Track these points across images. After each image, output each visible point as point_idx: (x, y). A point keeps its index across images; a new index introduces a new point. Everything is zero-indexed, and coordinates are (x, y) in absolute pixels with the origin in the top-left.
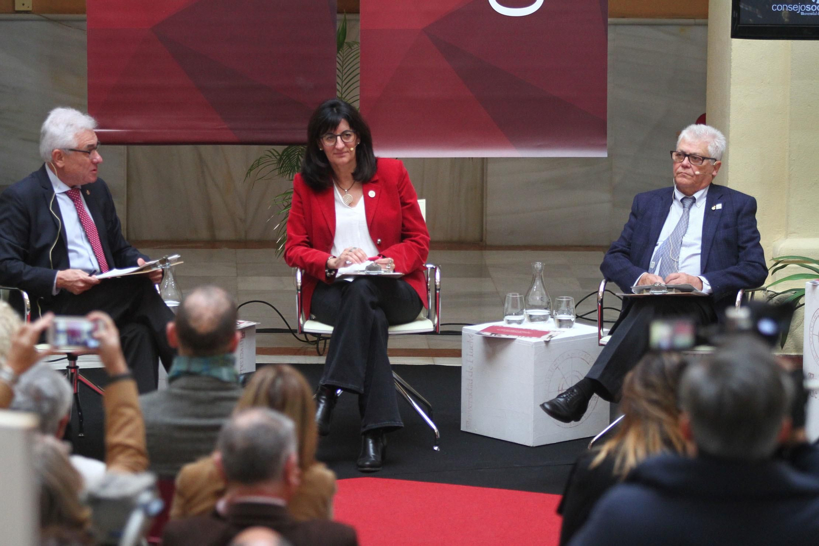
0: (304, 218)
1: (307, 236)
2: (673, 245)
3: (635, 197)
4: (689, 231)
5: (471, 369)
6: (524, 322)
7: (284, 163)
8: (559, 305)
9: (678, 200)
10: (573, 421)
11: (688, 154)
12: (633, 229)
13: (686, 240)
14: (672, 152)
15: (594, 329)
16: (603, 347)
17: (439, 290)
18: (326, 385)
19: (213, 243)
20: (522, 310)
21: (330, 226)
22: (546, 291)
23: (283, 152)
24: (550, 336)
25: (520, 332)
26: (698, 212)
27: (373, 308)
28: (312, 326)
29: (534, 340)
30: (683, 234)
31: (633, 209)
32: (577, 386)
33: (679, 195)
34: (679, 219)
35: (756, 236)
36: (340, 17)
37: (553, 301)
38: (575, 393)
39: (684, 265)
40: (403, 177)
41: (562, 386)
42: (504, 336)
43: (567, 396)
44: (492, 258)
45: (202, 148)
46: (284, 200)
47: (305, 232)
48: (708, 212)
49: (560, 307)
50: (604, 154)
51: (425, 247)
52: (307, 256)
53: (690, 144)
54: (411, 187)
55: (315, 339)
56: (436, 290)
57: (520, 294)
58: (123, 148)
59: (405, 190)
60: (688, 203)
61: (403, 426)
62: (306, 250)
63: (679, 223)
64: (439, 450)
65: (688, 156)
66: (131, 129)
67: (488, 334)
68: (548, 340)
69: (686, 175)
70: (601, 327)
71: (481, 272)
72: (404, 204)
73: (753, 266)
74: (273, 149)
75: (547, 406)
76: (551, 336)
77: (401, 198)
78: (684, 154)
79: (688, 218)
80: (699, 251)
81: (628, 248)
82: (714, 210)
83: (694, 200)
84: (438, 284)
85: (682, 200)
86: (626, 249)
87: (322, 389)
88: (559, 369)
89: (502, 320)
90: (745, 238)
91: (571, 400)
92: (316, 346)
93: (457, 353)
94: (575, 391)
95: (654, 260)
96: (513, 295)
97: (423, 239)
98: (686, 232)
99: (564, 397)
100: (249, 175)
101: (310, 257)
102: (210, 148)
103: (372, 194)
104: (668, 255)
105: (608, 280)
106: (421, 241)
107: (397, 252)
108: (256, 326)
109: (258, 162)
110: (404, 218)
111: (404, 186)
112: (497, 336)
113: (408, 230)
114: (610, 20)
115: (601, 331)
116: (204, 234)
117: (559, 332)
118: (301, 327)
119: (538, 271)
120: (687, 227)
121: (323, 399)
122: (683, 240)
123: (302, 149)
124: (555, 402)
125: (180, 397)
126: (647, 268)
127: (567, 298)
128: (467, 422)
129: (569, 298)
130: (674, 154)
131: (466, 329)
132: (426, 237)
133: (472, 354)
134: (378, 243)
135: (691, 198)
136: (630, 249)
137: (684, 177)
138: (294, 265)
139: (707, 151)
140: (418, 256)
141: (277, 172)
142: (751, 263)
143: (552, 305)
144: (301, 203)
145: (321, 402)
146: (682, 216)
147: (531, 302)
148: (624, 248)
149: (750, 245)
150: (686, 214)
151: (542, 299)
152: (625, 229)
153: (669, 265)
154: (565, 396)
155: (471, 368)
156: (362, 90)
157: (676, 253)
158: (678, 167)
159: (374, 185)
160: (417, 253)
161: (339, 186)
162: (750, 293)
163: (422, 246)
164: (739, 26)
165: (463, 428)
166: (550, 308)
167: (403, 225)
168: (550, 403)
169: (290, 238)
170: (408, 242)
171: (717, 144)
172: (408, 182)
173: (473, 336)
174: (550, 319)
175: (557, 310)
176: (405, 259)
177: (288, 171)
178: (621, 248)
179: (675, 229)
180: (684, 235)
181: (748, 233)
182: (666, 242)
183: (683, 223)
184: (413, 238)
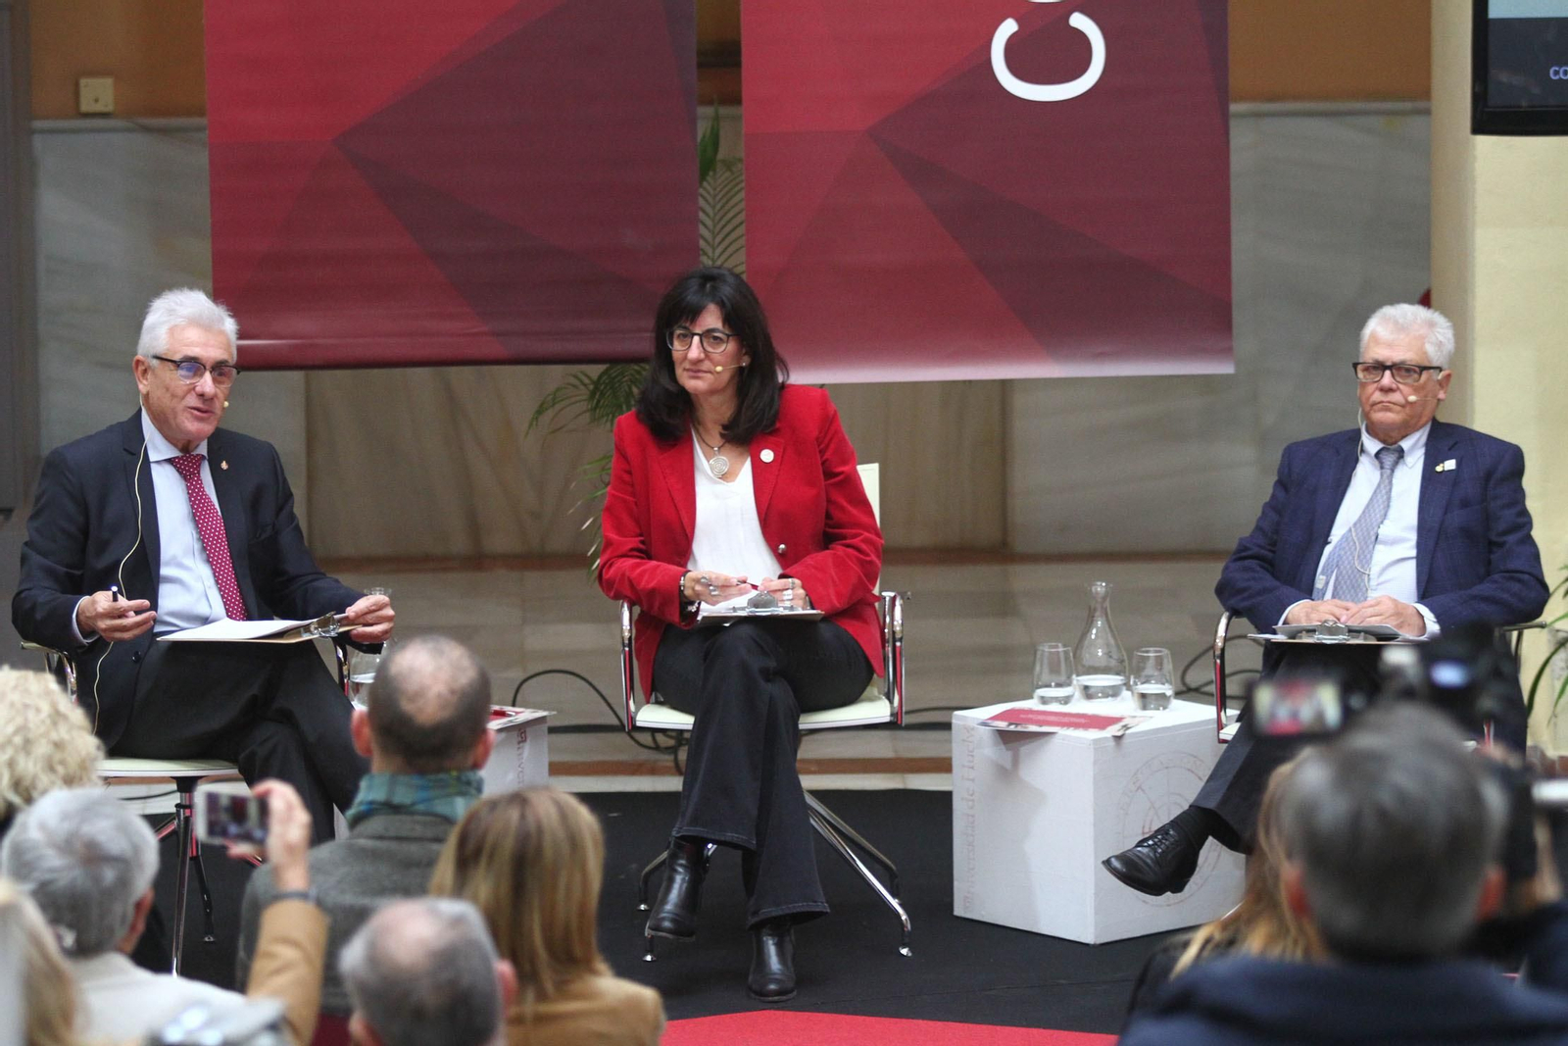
0: (636, 503)
1: (642, 538)
2: (1360, 543)
3: (1285, 449)
4: (1392, 513)
5: (972, 795)
6: (1073, 701)
7: (602, 397)
8: (1141, 665)
9: (1368, 454)
10: (1169, 893)
11: (1389, 364)
12: (1279, 512)
13: (1386, 530)
14: (1355, 365)
15: (1209, 712)
16: (1226, 745)
17: (901, 640)
18: (683, 838)
19: (477, 561)
20: (1069, 677)
21: (685, 520)
22: (1114, 636)
23: (600, 377)
24: (1124, 726)
25: (1066, 720)
26: (1409, 478)
27: (768, 680)
28: (655, 716)
29: (1093, 734)
30: (1380, 520)
31: (1280, 472)
32: (1174, 823)
33: (1371, 445)
34: (1372, 491)
35: (1524, 522)
36: (705, 111)
37: (1130, 658)
38: (1171, 836)
39: (1382, 579)
40: (829, 421)
41: (1151, 824)
42: (1033, 728)
43: (1155, 844)
44: (1025, 578)
45: (453, 371)
46: (603, 469)
47: (638, 531)
48: (1429, 477)
49: (1144, 668)
50: (1225, 368)
51: (874, 558)
52: (641, 575)
53: (1390, 345)
54: (843, 440)
55: (671, 742)
56: (894, 641)
57: (1065, 646)
58: (296, 377)
59: (832, 446)
60: (1389, 459)
61: (829, 910)
62: (638, 565)
63: (1371, 499)
64: (910, 954)
65: (1390, 368)
66: (301, 338)
67: (1002, 725)
68: (1119, 734)
69: (1391, 405)
70: (1222, 706)
71: (1004, 606)
72: (829, 474)
73: (1519, 581)
74: (582, 372)
75: (1116, 864)
76: (1126, 727)
77: (823, 464)
78: (1380, 367)
79: (1390, 489)
80: (1414, 553)
81: (1270, 551)
82: (1441, 472)
83: (1401, 454)
84: (898, 629)
85: (1377, 455)
86: (1266, 553)
87: (678, 846)
88: (1143, 790)
89: (1029, 696)
90: (1502, 526)
91: (1163, 852)
92: (672, 757)
93: (943, 765)
94: (1171, 832)
95: (1322, 573)
96: (1051, 647)
97: (867, 541)
98: (1385, 515)
99: (1149, 846)
100: (535, 423)
101: (646, 578)
102: (467, 371)
103: (767, 456)
104: (1349, 563)
105: (1235, 613)
106: (864, 546)
107: (816, 568)
108: (548, 719)
109: (555, 399)
110: (829, 501)
111: (831, 440)
112: (1019, 729)
113: (840, 526)
114: (1234, 108)
115: (1223, 713)
116: (459, 544)
117: (1141, 719)
118: (632, 719)
119: (1099, 600)
120: (1388, 506)
121: (681, 865)
122: (1380, 531)
123: (636, 371)
124: (1129, 854)
125: (374, 855)
126: (1308, 591)
127: (1156, 652)
128: (967, 897)
129: (1160, 652)
130: (1360, 367)
131: (959, 717)
132: (873, 537)
133: (972, 764)
134: (780, 551)
135: (1395, 450)
136: (1274, 552)
137: (1388, 409)
138: (617, 596)
139: (1425, 353)
140: (859, 576)
141: (587, 417)
142: (1512, 575)
143: (1129, 666)
144: (629, 473)
145: (676, 871)
146: (1379, 485)
147: (1087, 659)
148: (1262, 551)
149: (1511, 539)
150: (1387, 481)
151: (1109, 655)
152: (1263, 512)
153: (1351, 581)
154: (1151, 842)
155: (971, 792)
156: (748, 255)
157: (1366, 558)
158: (1373, 393)
159: (772, 439)
160: (859, 571)
161: (703, 441)
162: (1515, 634)
163: (867, 555)
164: (1487, 110)
165: (958, 911)
166: (1125, 672)
167: (828, 516)
168: (1121, 857)
169: (608, 544)
170: (839, 549)
171: (1441, 338)
172: (838, 431)
173: (973, 729)
174: (1126, 694)
175: (1138, 676)
176: (834, 582)
177: (608, 415)
178: (1255, 550)
179: (1364, 512)
180: (1382, 522)
181: (1509, 516)
182: (1345, 538)
183: (1381, 498)
184: (848, 541)
